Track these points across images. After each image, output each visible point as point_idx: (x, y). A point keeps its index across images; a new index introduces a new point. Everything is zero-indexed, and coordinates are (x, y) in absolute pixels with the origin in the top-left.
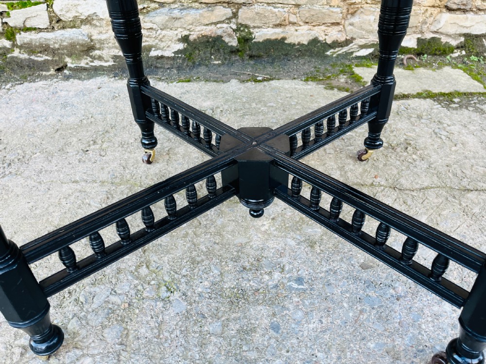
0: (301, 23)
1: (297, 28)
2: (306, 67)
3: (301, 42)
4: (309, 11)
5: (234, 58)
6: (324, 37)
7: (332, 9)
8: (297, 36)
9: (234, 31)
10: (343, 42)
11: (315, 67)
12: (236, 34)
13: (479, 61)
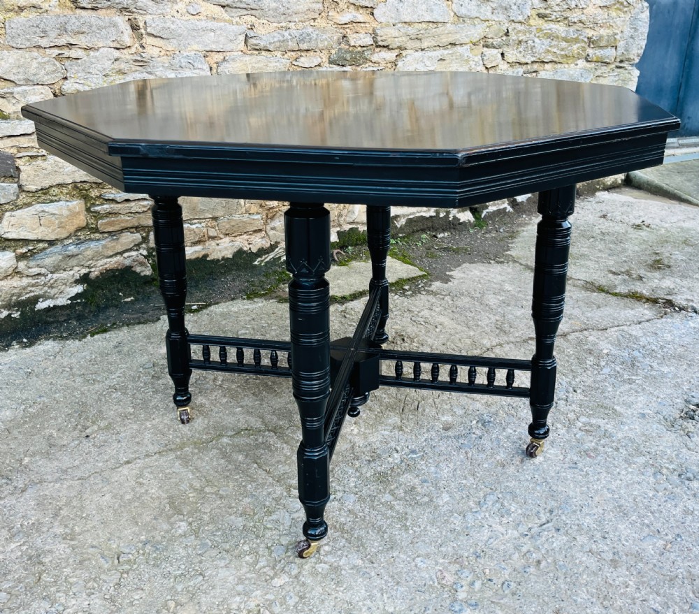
0: (222, 236)
1: (218, 242)
2: (237, 283)
3: (226, 256)
4: (229, 223)
5: (148, 289)
6: (248, 246)
7: (252, 217)
8: (220, 251)
9: (145, 257)
10: (268, 248)
11: (248, 281)
12: (148, 260)
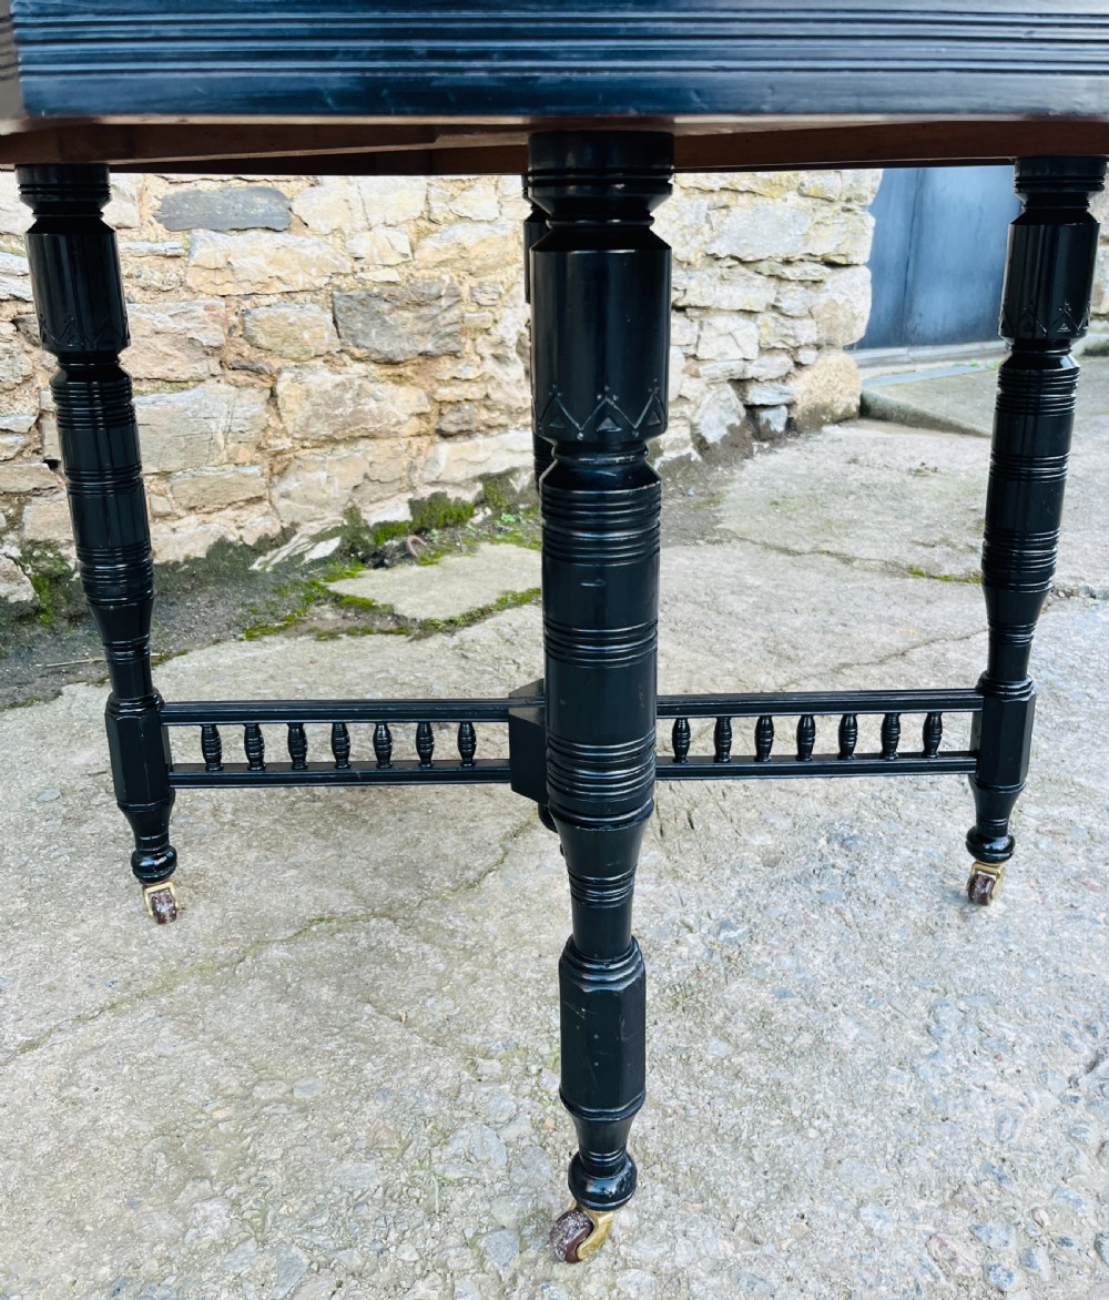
0: (181, 512)
1: (174, 525)
2: (220, 610)
3: (192, 556)
4: (195, 483)
5: (27, 632)
6: (239, 533)
7: (243, 470)
8: (179, 544)
9: (16, 562)
10: (278, 536)
11: (243, 605)
12: (23, 569)
13: (518, 520)
